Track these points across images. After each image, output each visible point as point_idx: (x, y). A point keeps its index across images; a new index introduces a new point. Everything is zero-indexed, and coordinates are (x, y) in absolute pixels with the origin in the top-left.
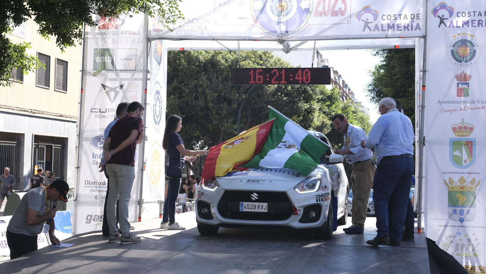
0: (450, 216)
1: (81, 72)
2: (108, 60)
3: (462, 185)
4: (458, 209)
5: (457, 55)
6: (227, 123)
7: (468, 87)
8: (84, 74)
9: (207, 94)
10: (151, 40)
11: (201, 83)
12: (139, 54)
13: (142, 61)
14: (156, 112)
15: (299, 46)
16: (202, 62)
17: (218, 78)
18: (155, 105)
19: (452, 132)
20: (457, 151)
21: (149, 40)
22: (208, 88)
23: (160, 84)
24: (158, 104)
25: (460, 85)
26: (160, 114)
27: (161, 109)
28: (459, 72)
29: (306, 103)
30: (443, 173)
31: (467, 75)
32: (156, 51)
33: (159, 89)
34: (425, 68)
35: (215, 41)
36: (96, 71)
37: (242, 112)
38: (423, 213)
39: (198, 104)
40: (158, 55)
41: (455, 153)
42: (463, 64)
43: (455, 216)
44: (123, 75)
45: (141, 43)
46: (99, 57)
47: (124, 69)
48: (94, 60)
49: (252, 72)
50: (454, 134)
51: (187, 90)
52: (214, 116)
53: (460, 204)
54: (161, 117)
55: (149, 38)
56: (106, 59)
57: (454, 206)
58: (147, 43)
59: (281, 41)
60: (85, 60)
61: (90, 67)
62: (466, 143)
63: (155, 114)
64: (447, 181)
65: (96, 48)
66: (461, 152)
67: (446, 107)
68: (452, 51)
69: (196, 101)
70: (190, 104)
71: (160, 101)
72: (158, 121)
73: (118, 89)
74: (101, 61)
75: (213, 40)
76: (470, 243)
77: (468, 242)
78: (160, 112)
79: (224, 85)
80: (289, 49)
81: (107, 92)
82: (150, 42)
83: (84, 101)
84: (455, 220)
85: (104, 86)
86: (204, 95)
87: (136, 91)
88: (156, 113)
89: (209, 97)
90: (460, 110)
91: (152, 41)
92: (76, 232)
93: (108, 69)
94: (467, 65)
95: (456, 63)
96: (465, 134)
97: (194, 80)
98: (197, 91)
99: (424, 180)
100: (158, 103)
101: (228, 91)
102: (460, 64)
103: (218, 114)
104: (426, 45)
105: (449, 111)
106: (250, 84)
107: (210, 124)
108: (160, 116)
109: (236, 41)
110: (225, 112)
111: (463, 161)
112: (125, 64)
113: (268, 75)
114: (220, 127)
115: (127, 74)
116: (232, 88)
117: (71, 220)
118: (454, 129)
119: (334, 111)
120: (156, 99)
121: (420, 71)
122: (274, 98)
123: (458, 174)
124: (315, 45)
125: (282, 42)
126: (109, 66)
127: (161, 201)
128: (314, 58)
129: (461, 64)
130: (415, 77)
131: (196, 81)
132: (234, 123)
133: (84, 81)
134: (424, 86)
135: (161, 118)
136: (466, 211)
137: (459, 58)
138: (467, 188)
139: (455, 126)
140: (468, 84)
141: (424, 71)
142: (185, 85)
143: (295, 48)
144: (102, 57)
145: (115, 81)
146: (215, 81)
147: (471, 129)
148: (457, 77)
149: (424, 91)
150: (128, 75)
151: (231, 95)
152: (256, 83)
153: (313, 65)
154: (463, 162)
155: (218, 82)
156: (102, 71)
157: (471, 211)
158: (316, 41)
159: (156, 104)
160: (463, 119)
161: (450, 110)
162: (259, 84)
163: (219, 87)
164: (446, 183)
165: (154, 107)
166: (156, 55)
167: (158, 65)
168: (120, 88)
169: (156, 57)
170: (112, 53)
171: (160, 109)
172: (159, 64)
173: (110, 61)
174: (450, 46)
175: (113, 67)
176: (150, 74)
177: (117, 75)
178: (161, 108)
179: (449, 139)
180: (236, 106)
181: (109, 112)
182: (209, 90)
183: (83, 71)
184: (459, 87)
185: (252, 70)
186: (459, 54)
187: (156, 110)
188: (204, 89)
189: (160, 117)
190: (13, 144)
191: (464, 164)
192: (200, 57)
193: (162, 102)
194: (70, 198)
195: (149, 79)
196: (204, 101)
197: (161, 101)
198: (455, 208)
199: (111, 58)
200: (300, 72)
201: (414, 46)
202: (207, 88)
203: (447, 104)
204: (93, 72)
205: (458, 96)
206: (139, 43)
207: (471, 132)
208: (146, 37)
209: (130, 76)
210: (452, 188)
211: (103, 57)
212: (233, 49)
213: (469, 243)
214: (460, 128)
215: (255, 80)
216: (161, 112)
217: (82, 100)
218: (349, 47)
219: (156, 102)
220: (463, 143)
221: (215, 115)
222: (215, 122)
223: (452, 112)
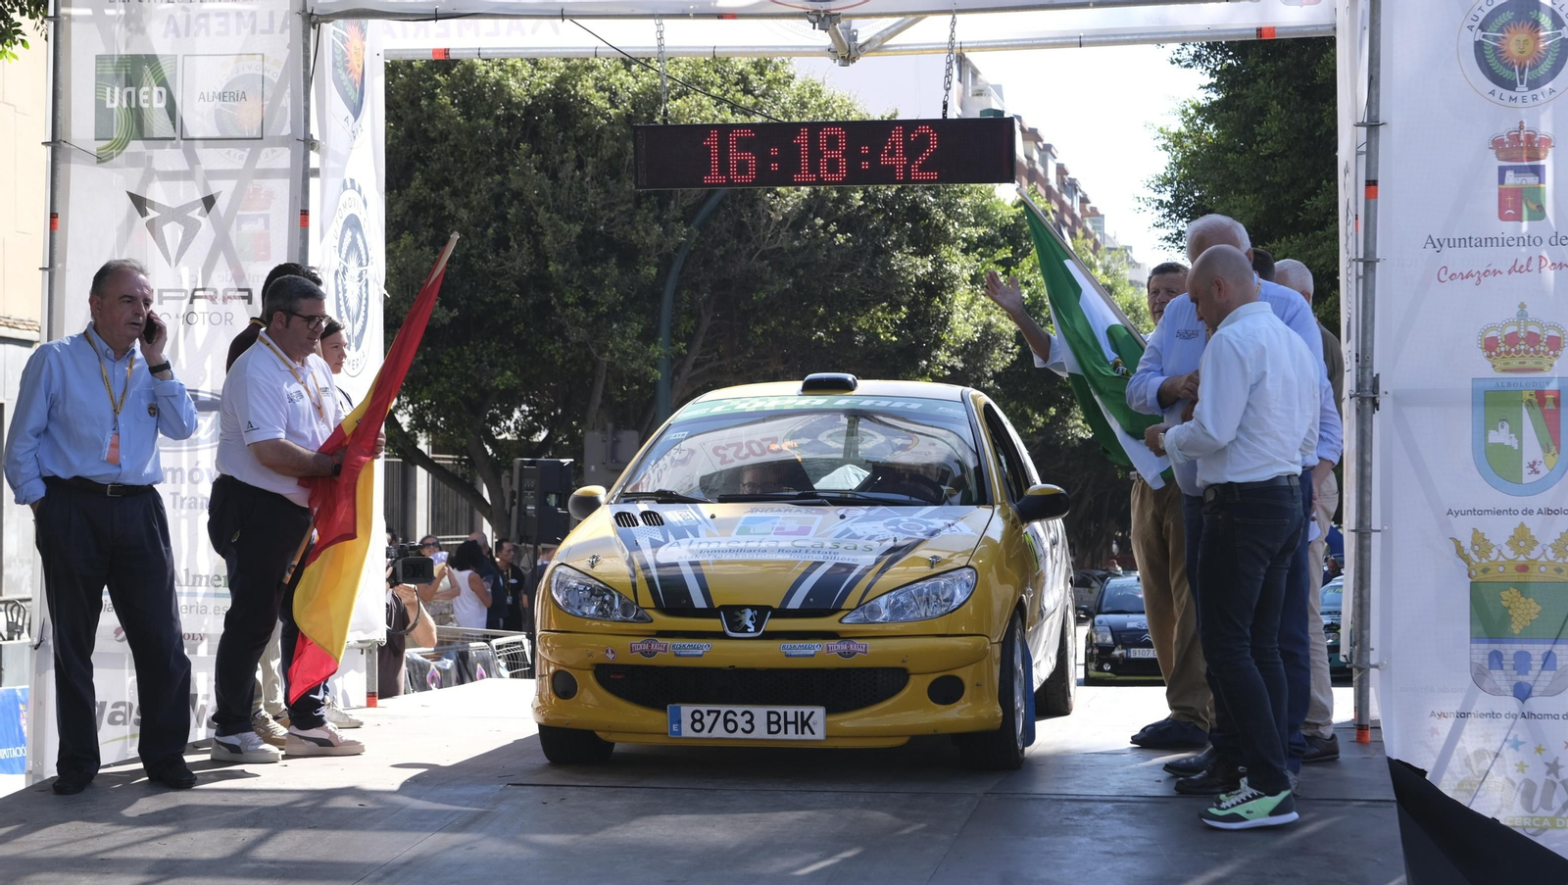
0: (1479, 677)
1: (49, 148)
2: (152, 100)
3: (1522, 558)
4: (1509, 650)
5: (1499, 59)
6: (624, 338)
7: (1541, 181)
8: (59, 156)
9: (541, 227)
10: (320, 19)
11: (515, 183)
12: (274, 73)
13: (286, 102)
14: (345, 297)
15: (892, 36)
16: (518, 106)
17: (580, 165)
18: (344, 273)
19: (1480, 355)
20: (1500, 430)
21: (311, 20)
22: (543, 203)
23: (360, 192)
24: (353, 269)
25: (1509, 174)
26: (363, 308)
27: (364, 288)
28: (1505, 127)
29: (923, 254)
30: (1450, 512)
31: (1535, 136)
32: (342, 63)
33: (357, 210)
34: (1374, 113)
35: (567, 21)
36: (108, 142)
37: (677, 291)
38: (1376, 666)
39: (508, 264)
40: (350, 80)
41: (1495, 437)
42: (1520, 95)
43: (1496, 678)
44: (212, 158)
45: (282, 31)
46: (117, 89)
47: (217, 135)
48: (96, 99)
49: (712, 141)
50: (1488, 364)
51: (463, 214)
52: (569, 311)
53: (1517, 632)
54: (366, 317)
55: (312, 14)
56: (146, 97)
57: (1491, 639)
58: (304, 32)
59: (824, 19)
60: (61, 102)
61: (82, 128)
62: (1534, 399)
63: (343, 308)
64: (1466, 544)
65: (102, 51)
66: (1516, 430)
67: (1459, 259)
68: (1479, 46)
69: (498, 255)
70: (478, 264)
71: (360, 257)
72: (356, 333)
73: (196, 213)
74: (125, 105)
75: (563, 17)
76: (1558, 777)
77: (1548, 773)
78: (361, 300)
79: (607, 192)
80: (852, 47)
81: (151, 226)
82: (314, 28)
83: (64, 261)
84: (1496, 692)
85: (139, 203)
86: (529, 232)
87: (267, 218)
88: (346, 302)
89: (547, 240)
90: (1510, 272)
91: (323, 25)
92: (42, 767)
93: (155, 136)
94: (1535, 98)
95: (1493, 93)
96: (1530, 363)
97: (488, 174)
98: (503, 218)
99: (1376, 540)
100: (353, 264)
101: (623, 212)
102: (1507, 93)
103: (586, 303)
104: (1379, 25)
105: (1470, 275)
106: (708, 185)
107: (554, 343)
108: (362, 314)
109: (651, 22)
110: (611, 294)
111: (1525, 464)
112: (218, 113)
113: (774, 152)
114: (594, 351)
115: (229, 153)
116: (638, 201)
117: (23, 722)
118: (1490, 345)
119: (1028, 284)
120: (344, 251)
121: (1358, 125)
122: (797, 237)
123: (1505, 517)
124: (953, 31)
125: (828, 19)
126: (159, 124)
127: (373, 642)
128: (949, 83)
129: (1513, 94)
130: (1336, 149)
131: (498, 177)
132: (648, 336)
133: (60, 184)
134: (1371, 183)
135: (365, 322)
136: (1540, 657)
137: (1505, 73)
138: (1543, 569)
139: (1493, 334)
140: (1537, 171)
141: (1372, 125)
142: (455, 193)
143: (877, 46)
144: (129, 89)
145: (185, 180)
146: (573, 177)
147: (1555, 344)
148: (1497, 144)
149: (1372, 201)
150: (230, 159)
151: (634, 228)
152: (730, 183)
153: (945, 107)
154: (1526, 471)
155: (583, 179)
156: (132, 143)
157: (1558, 658)
158: (957, 16)
159: (345, 268)
160: (1522, 306)
161: (1474, 273)
162: (741, 184)
163: (586, 200)
164: (1460, 551)
165: (339, 282)
166: (343, 77)
167: (351, 118)
168: (201, 208)
169: (345, 87)
170: (167, 73)
171: (361, 288)
172: (356, 110)
173: (162, 105)
174: (1471, 28)
175: (175, 128)
176: (318, 151)
177: (192, 158)
178: (363, 282)
179: (1469, 384)
180: (654, 271)
181: (160, 303)
182: (547, 210)
183: (56, 144)
184: (1506, 182)
185: (714, 133)
186: (1505, 55)
187: (345, 291)
188: (531, 208)
189: (361, 319)
191: (1528, 478)
192: (512, 83)
193: (367, 260)
194: (16, 637)
195: (316, 172)
196: (531, 254)
197: (364, 257)
198: (1496, 647)
199: (163, 90)
200: (897, 136)
201: (1331, 28)
202: (539, 204)
203: (1463, 249)
204: (94, 146)
205: (1502, 217)
206: (271, 31)
207: (1555, 356)
208: (299, 7)
209: (243, 162)
210: (1485, 570)
211: (133, 90)
212: (637, 53)
213: (1552, 777)
214: (1512, 339)
215: (724, 168)
216: (364, 300)
217: (57, 257)
218: (1085, 36)
219: (346, 260)
220: (1526, 396)
221: (576, 305)
222: (575, 335)
223: (1479, 279)
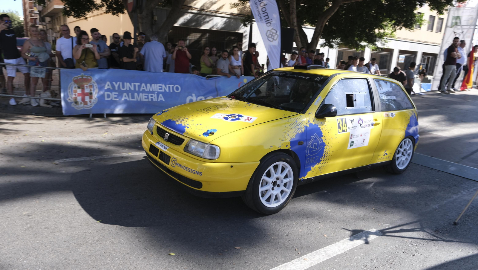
2: (458, 21)
13: (474, 21)
36: (452, 26)
44: (464, 27)
46: (454, 20)
48: (452, 21)
65: (453, 16)
74: (455, 22)
81: (455, 35)
85: (455, 32)
126: (459, 24)
144: (456, 20)
150: (467, 27)
156: (455, 26)
168: (461, 33)
170: (461, 18)
177: (461, 27)
183: (446, 26)
190: (413, 56)
195: (476, 29)
199: (460, 20)
204: (450, 26)
217: (444, 38)
